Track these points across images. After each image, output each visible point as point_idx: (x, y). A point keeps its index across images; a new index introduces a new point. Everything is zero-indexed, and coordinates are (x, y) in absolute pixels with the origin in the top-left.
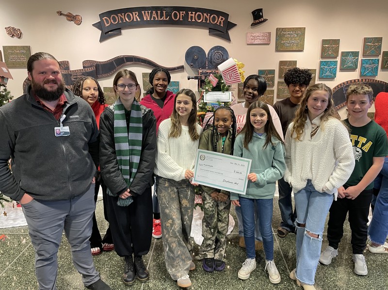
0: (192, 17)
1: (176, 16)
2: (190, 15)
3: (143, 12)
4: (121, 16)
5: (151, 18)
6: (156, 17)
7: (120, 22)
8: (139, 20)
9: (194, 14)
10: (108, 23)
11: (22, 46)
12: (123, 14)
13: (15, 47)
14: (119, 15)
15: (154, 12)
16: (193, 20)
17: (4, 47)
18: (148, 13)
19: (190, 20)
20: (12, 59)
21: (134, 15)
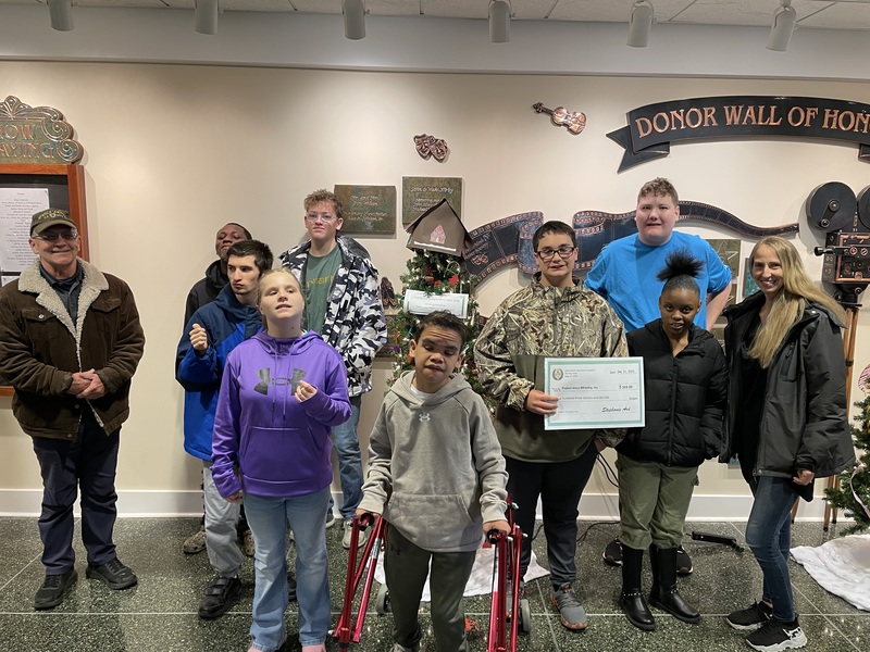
0: (831, 120)
1: (796, 117)
2: (827, 116)
3: (726, 108)
4: (678, 116)
5: (741, 120)
6: (754, 119)
7: (674, 128)
8: (715, 124)
9: (836, 115)
10: (645, 131)
11: (446, 179)
12: (682, 111)
13: (432, 180)
14: (674, 113)
15: (751, 109)
16: (834, 126)
17: (406, 180)
18: (738, 109)
19: (826, 126)
20: (419, 207)
21: (706, 113)
